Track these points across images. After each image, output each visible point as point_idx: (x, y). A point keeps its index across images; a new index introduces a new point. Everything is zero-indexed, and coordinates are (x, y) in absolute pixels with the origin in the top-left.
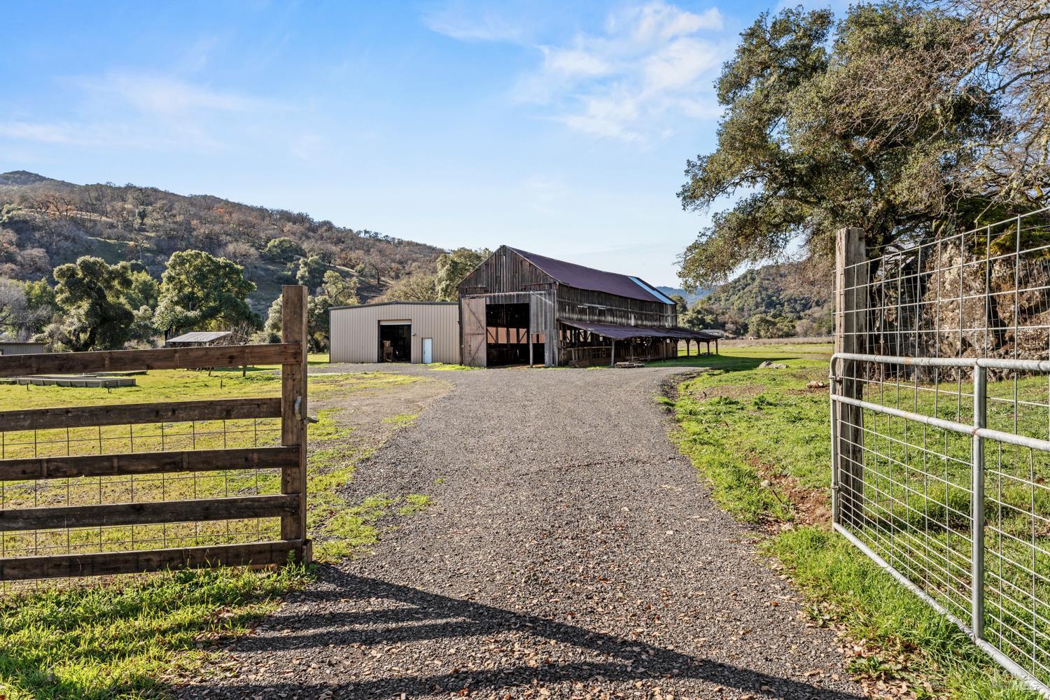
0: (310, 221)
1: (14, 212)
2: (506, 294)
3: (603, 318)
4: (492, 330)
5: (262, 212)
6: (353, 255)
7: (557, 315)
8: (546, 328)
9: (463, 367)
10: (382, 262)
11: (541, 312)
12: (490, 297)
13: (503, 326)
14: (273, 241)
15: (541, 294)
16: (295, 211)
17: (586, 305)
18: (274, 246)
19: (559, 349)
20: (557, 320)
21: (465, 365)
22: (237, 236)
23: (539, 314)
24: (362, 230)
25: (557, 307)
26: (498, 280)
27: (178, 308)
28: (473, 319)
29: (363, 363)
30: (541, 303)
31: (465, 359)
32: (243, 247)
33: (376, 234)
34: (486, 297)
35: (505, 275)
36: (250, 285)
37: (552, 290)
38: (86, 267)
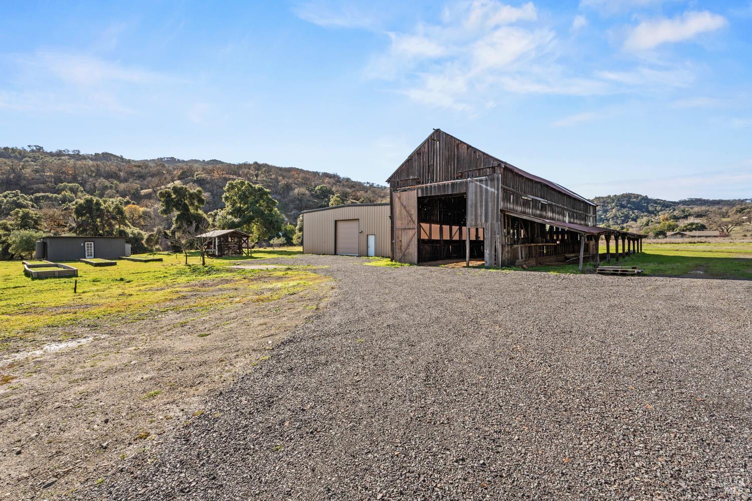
0: (339, 178)
1: (200, 176)
2: (440, 185)
3: (544, 214)
4: (425, 226)
5: (316, 174)
6: (359, 194)
7: (501, 205)
8: (486, 221)
9: (394, 263)
10: (373, 197)
11: (481, 202)
12: (422, 189)
13: (436, 223)
14: (318, 187)
15: (481, 181)
16: (331, 172)
17: (530, 197)
18: (318, 190)
19: (503, 246)
20: (501, 211)
21: (396, 261)
22: (300, 185)
23: (479, 205)
24: (366, 182)
25: (501, 195)
26: (430, 169)
27: (230, 217)
28: (404, 212)
29: (324, 254)
30: (481, 191)
31: (395, 255)
32: (303, 190)
33: (373, 184)
34: (418, 189)
35: (438, 163)
36: (273, 201)
37: (496, 175)
38: (175, 190)
